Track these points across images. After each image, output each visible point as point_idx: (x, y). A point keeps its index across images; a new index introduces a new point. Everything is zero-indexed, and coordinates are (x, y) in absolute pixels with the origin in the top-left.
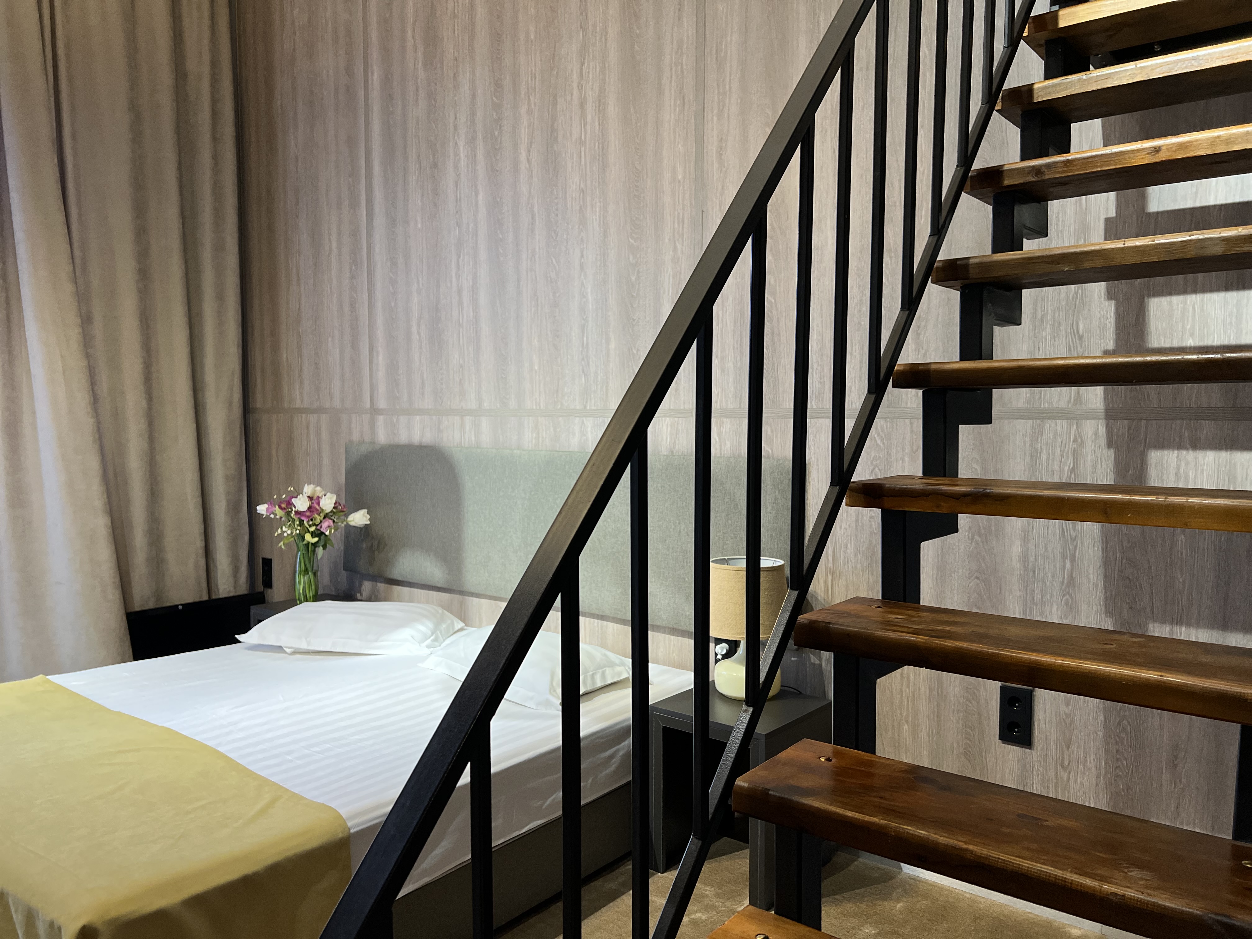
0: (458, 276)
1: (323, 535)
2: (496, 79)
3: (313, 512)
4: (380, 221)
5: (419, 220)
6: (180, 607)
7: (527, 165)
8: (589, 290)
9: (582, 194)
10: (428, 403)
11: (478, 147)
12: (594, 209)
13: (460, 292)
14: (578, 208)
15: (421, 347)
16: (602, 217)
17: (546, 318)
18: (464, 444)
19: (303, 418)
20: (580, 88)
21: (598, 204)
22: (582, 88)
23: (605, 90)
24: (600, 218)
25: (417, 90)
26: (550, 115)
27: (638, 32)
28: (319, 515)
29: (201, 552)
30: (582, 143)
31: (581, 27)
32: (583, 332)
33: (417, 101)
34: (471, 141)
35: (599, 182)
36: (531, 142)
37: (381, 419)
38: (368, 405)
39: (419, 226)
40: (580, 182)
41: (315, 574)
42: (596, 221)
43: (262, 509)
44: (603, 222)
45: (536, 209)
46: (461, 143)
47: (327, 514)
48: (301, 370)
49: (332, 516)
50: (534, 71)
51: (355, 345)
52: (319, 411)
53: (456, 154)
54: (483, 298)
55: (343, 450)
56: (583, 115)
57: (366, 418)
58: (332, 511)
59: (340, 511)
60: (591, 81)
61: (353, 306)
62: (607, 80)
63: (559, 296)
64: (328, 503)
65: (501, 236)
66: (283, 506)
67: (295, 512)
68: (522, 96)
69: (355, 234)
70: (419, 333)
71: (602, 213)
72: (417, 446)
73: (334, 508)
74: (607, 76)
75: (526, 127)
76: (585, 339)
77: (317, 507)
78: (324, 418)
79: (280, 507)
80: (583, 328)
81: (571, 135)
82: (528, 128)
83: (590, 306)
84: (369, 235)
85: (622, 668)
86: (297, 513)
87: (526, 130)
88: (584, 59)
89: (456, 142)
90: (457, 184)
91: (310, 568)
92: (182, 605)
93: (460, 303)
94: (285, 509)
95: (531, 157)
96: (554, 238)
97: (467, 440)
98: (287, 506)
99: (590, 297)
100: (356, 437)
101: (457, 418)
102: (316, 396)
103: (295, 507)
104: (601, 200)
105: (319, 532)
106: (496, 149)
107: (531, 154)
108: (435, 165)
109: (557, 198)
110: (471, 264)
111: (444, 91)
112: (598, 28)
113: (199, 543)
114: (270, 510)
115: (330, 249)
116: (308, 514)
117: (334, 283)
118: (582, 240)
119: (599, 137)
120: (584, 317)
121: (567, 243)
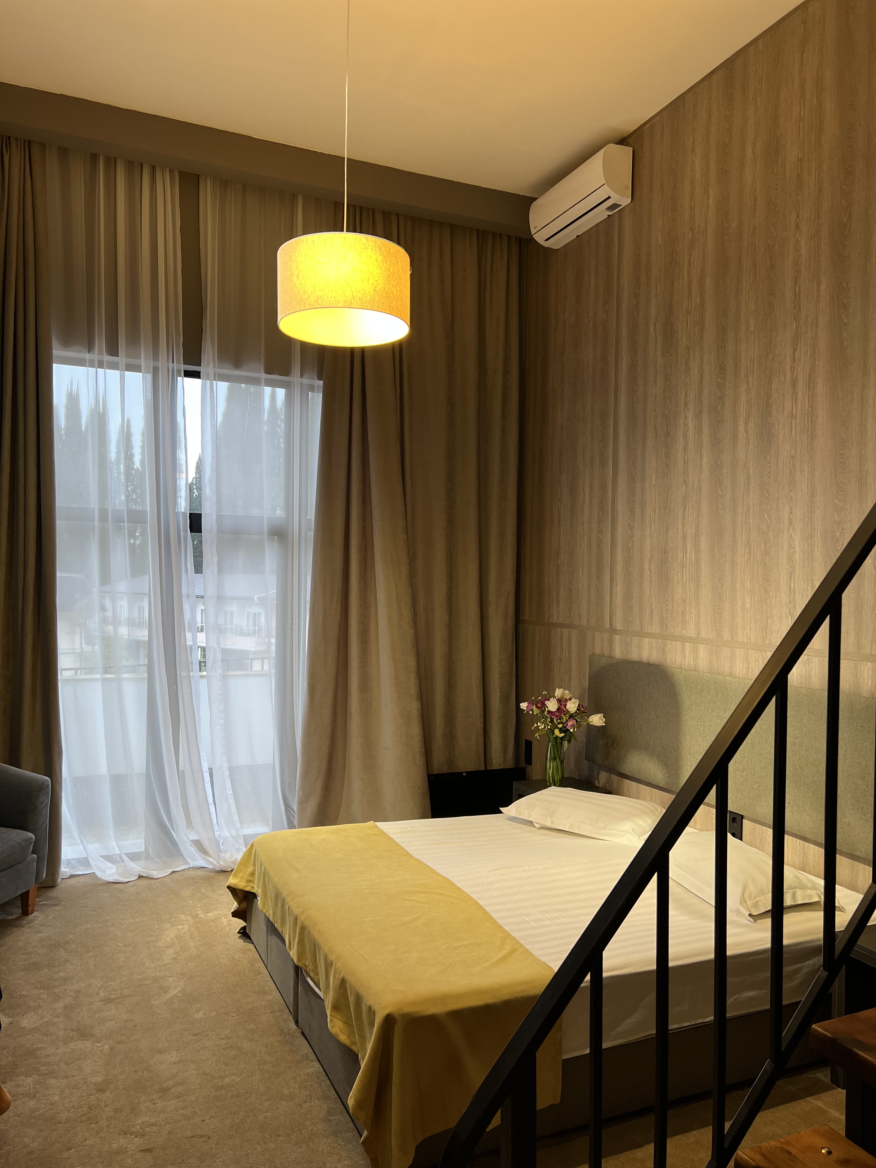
0: (683, 525)
1: (568, 732)
2: (720, 363)
3: (561, 712)
4: (623, 478)
5: (654, 477)
6: (465, 774)
7: (745, 435)
8: (797, 542)
9: (792, 460)
10: (655, 629)
11: (704, 419)
12: (803, 473)
13: (684, 538)
14: (788, 471)
15: (651, 581)
16: (810, 480)
17: (757, 564)
18: (684, 666)
19: (559, 631)
20: (792, 369)
21: (806, 468)
22: (794, 369)
23: (815, 372)
24: (808, 480)
25: (656, 373)
26: (766, 392)
27: (846, 321)
28: (565, 715)
29: (481, 731)
30: (792, 416)
31: (795, 318)
32: (790, 578)
33: (656, 382)
34: (699, 415)
35: (808, 450)
36: (749, 414)
37: (617, 638)
38: (608, 626)
39: (654, 483)
40: (791, 450)
41: (562, 762)
42: (804, 483)
43: (524, 705)
44: (811, 484)
45: (751, 471)
46: (690, 416)
47: (572, 714)
48: (558, 593)
49: (576, 716)
50: (752, 356)
51: (599, 577)
52: (570, 626)
53: (686, 425)
54: (704, 544)
55: (587, 659)
56: (795, 393)
57: (606, 636)
58: (576, 712)
59: (583, 712)
60: (802, 363)
61: (599, 545)
62: (817, 363)
63: (769, 546)
64: (572, 706)
65: (720, 493)
66: (539, 705)
67: (548, 711)
68: (742, 377)
69: (603, 487)
70: (650, 570)
71: (810, 477)
72: (646, 664)
73: (577, 710)
74: (817, 359)
75: (745, 403)
76: (792, 585)
77: (564, 709)
78: (574, 632)
79: (537, 707)
80: (791, 575)
81: (783, 409)
82: (746, 404)
83: (798, 556)
84: (614, 489)
85: (814, 891)
86: (549, 712)
87: (745, 405)
88: (797, 345)
89: (686, 415)
90: (685, 449)
91: (558, 756)
92: (466, 772)
93: (685, 547)
94: (540, 708)
95: (748, 428)
96: (767, 496)
97: (687, 663)
98: (541, 706)
99: (797, 549)
100: (598, 651)
101: (679, 643)
102: (569, 615)
103: (548, 708)
104: (810, 465)
105: (565, 729)
106: (719, 421)
107: (748, 425)
108: (668, 434)
109: (769, 463)
110: (695, 515)
111: (678, 373)
112: (810, 318)
113: (480, 724)
114: (529, 708)
115: (584, 499)
116: (557, 714)
117: (586, 525)
118: (791, 498)
119: (808, 411)
120: (792, 566)
121: (778, 501)
